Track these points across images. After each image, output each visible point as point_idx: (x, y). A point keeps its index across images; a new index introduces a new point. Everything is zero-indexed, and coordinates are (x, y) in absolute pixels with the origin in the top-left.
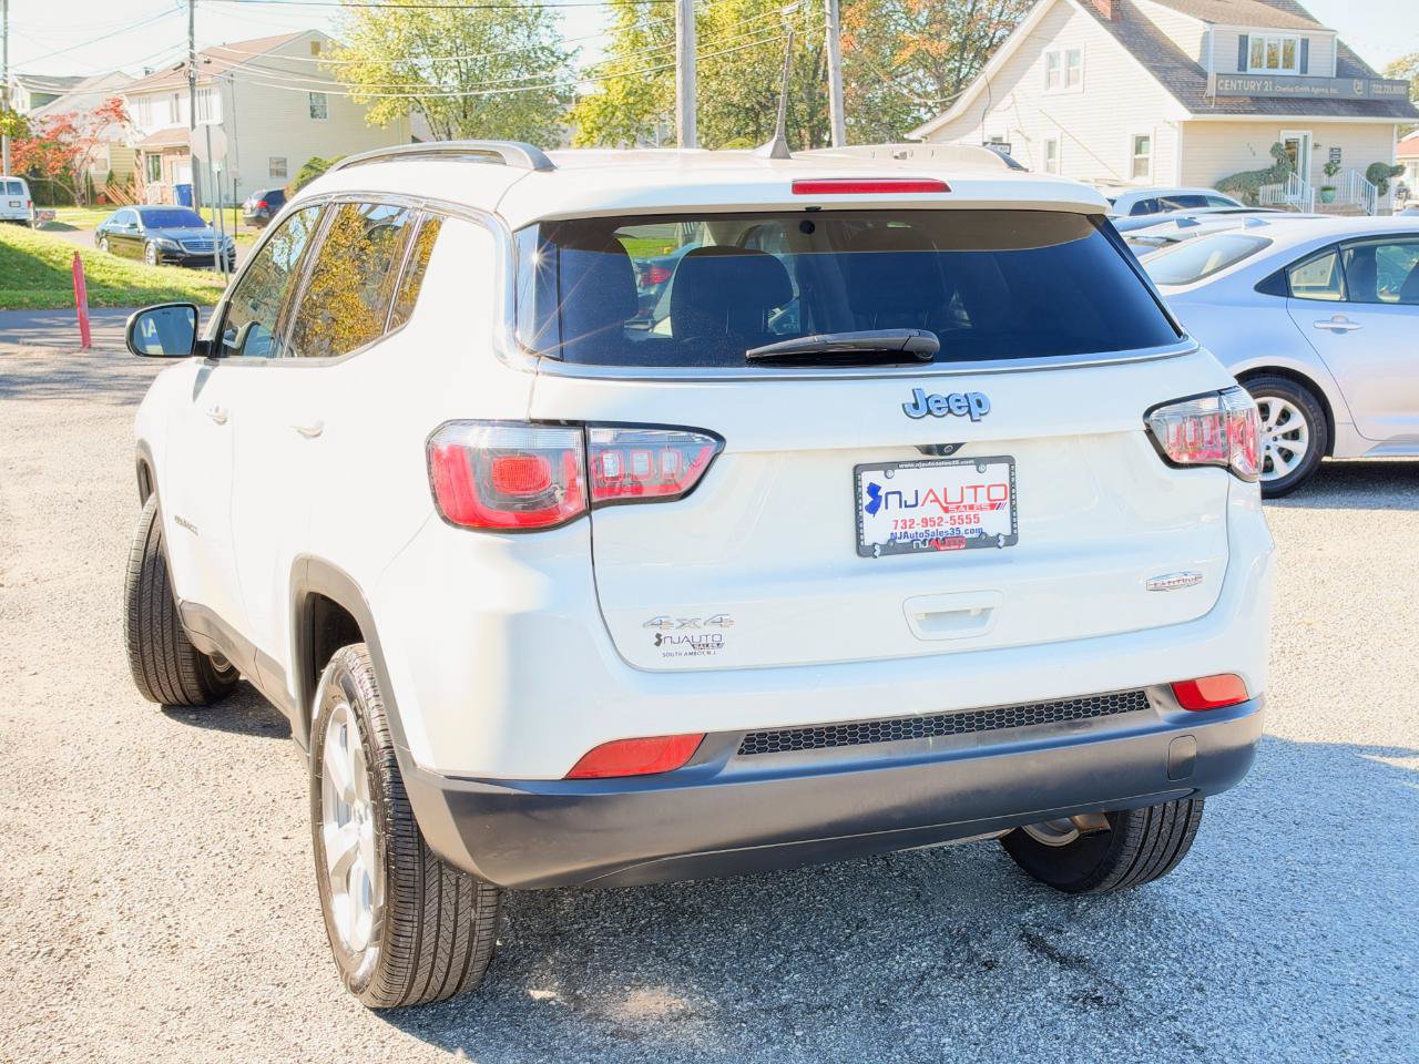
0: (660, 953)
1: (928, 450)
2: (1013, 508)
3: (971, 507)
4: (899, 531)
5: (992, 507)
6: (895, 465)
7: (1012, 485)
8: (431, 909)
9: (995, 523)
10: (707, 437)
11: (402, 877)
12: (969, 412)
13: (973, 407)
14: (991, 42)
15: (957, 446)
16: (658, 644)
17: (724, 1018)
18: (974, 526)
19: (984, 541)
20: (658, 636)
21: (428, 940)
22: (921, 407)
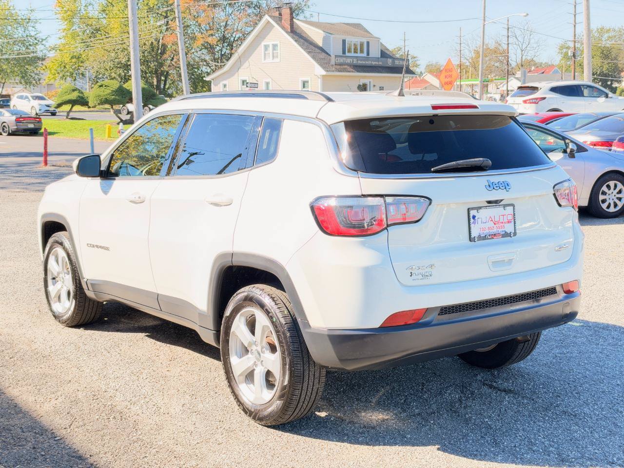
0: (358, 400)
1: (489, 202)
2: (515, 223)
3: (502, 222)
4: (481, 232)
5: (508, 222)
6: (480, 208)
7: (514, 215)
8: (305, 384)
9: (509, 228)
10: (425, 199)
11: (297, 373)
12: (505, 188)
13: (506, 186)
14: (234, 39)
15: (502, 200)
16: (411, 276)
17: (400, 419)
18: (503, 230)
19: (506, 235)
20: (411, 273)
21: (303, 396)
22: (491, 186)
